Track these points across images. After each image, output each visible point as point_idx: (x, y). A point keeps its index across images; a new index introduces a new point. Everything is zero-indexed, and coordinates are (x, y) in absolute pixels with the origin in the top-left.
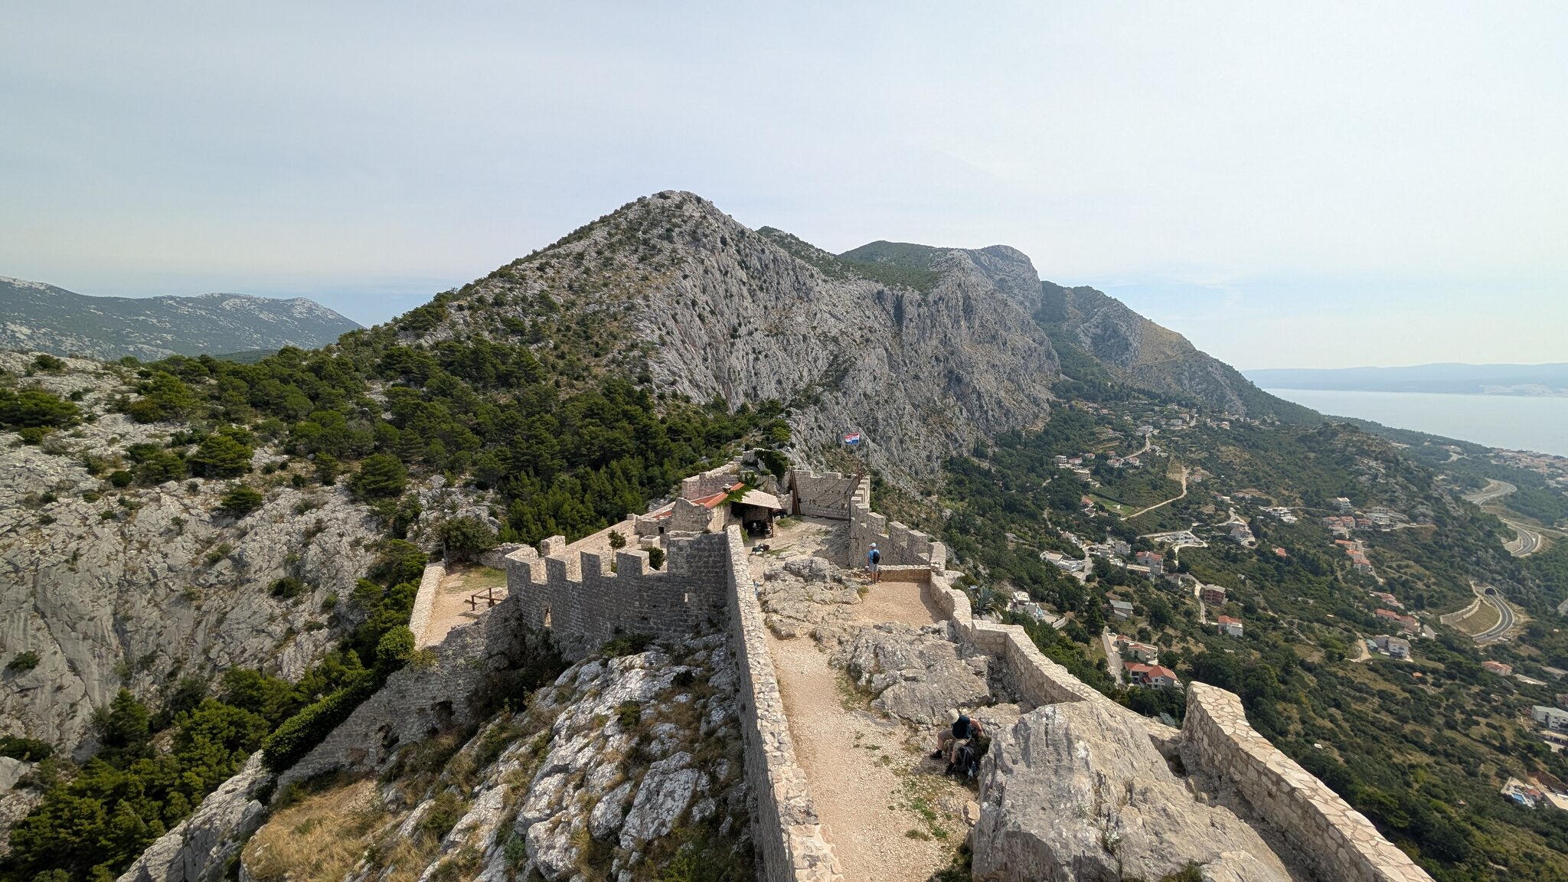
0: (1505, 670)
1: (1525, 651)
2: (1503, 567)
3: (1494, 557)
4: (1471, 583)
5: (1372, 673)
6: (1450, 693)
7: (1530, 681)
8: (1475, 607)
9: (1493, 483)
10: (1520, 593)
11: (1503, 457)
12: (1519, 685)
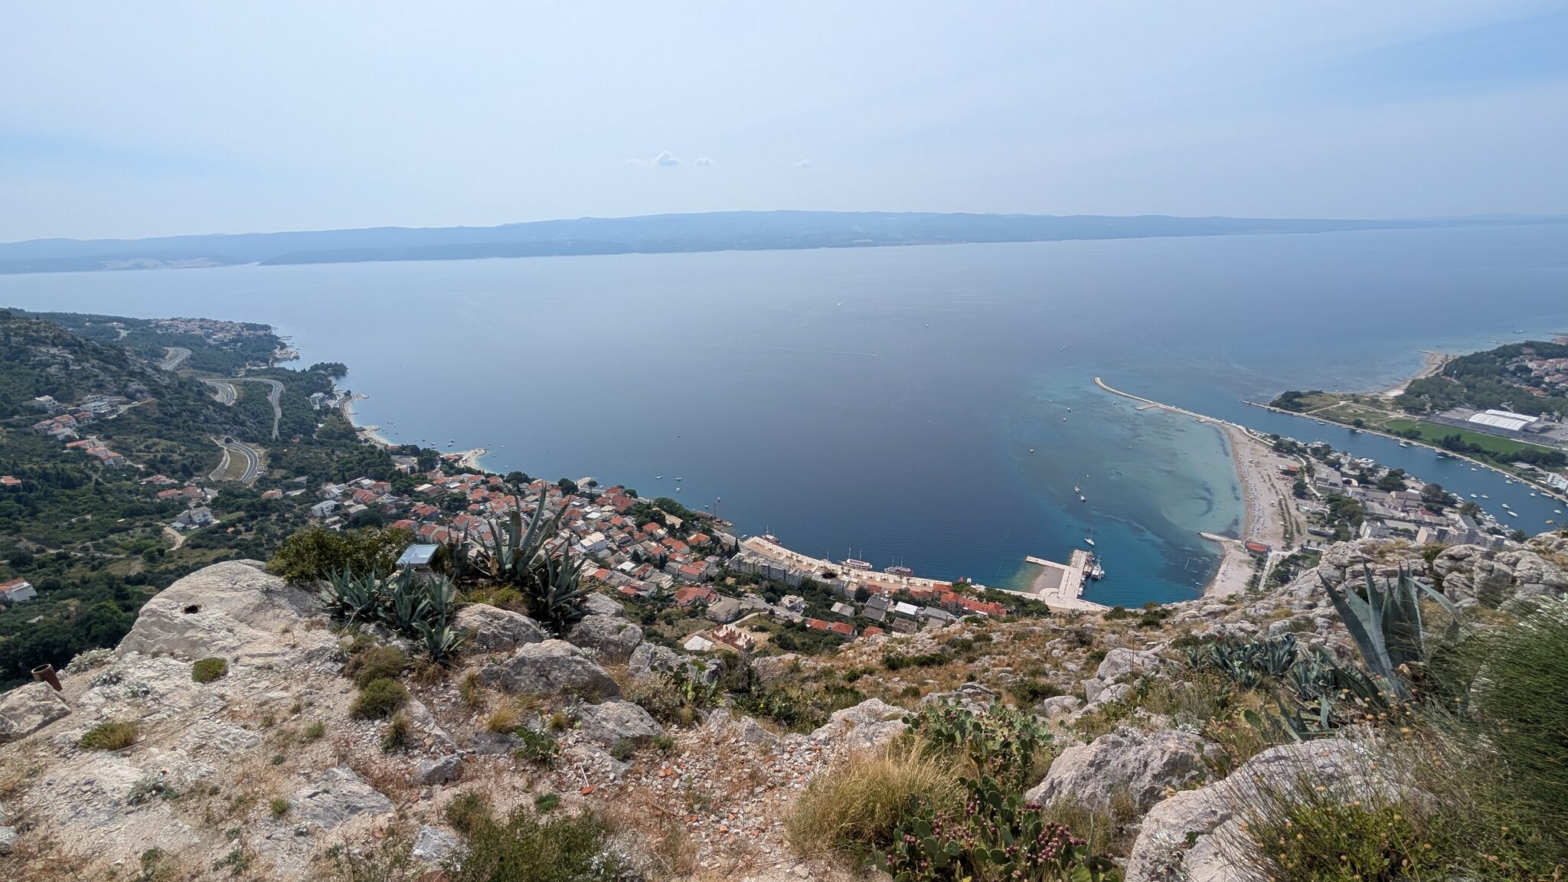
0: (277, 493)
1: (278, 474)
2: (226, 417)
3: (215, 412)
4: (212, 438)
5: (198, 550)
6: (261, 530)
7: (297, 493)
8: (227, 458)
9: (171, 350)
10: (247, 433)
11: (162, 326)
12: (294, 499)
